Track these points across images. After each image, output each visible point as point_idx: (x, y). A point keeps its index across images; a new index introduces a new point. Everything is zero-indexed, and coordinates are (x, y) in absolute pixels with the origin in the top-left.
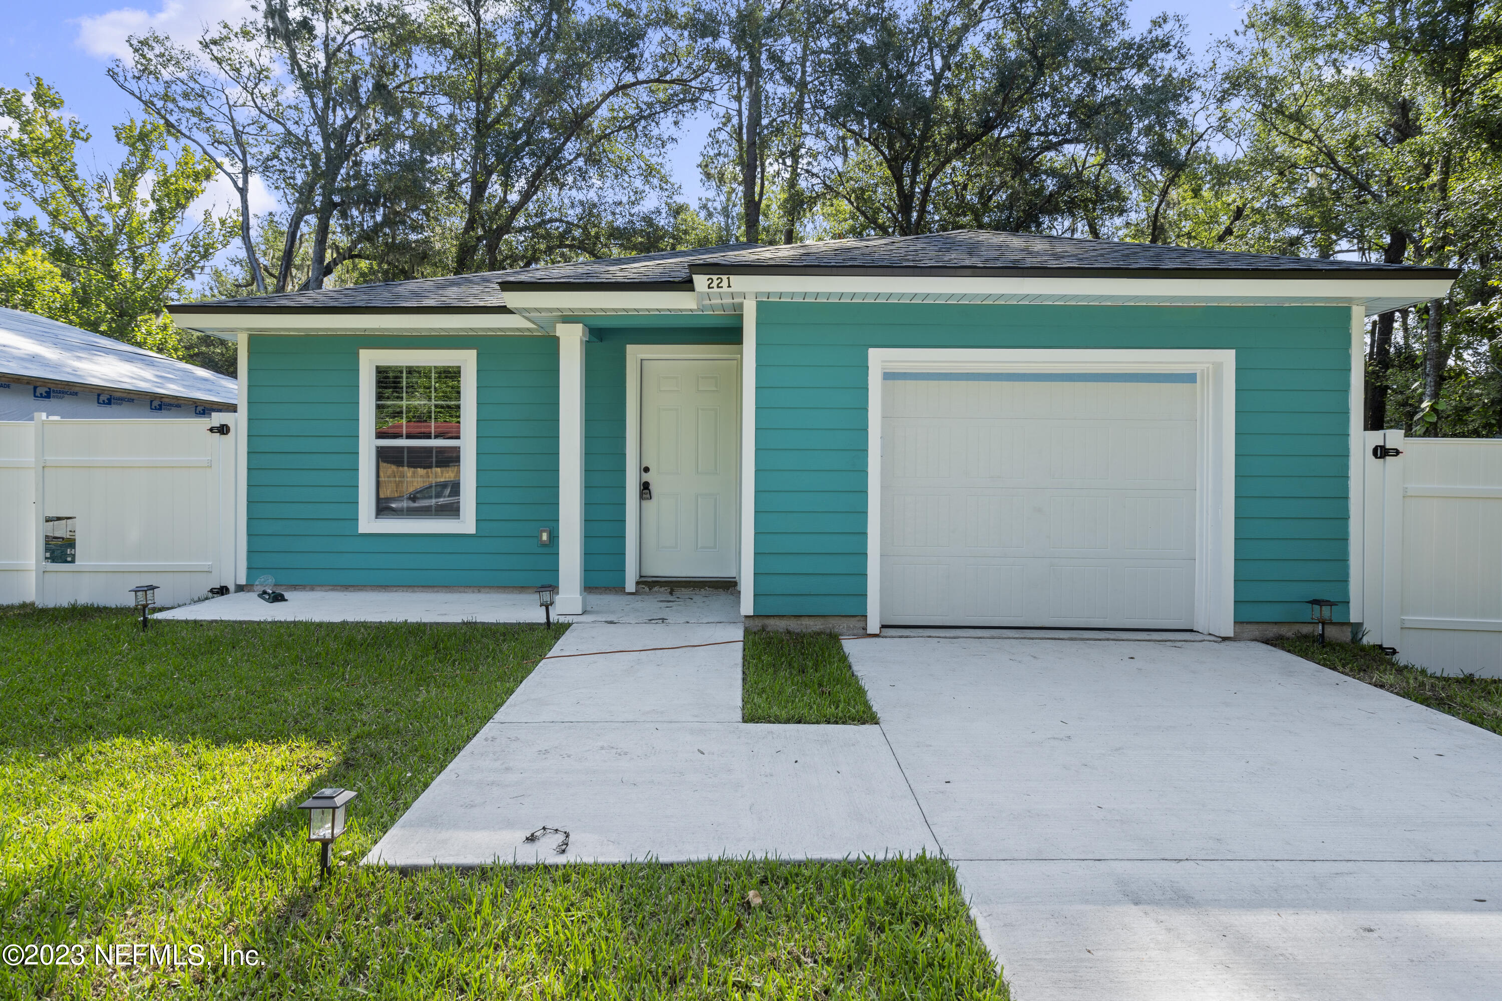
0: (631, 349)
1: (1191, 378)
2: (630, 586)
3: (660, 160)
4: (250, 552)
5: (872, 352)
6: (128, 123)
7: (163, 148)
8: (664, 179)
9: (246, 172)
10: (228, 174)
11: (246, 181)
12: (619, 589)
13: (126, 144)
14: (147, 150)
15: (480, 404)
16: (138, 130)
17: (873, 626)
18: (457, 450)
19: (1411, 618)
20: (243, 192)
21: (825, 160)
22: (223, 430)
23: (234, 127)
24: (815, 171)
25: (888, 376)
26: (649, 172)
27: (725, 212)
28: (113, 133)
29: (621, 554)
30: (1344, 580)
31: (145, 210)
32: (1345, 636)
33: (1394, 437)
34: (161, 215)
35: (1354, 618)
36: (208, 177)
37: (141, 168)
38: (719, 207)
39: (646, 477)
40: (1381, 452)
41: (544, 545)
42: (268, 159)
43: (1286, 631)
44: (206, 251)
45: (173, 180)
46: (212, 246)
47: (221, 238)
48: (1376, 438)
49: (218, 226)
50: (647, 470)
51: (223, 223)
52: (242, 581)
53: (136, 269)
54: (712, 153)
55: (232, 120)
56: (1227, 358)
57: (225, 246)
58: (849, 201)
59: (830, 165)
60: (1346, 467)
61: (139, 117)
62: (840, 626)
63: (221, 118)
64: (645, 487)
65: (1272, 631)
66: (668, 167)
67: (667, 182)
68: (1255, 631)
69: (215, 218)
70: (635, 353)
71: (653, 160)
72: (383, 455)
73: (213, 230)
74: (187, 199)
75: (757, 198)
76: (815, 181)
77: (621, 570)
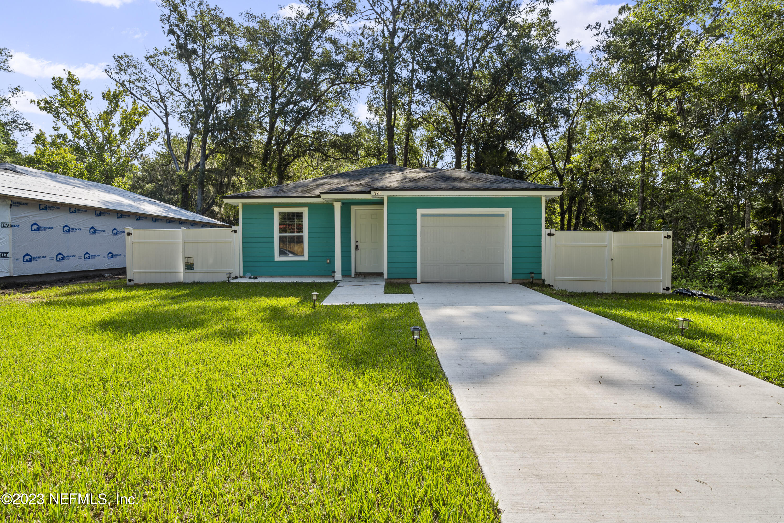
0: (352, 207)
1: (503, 215)
2: (353, 275)
3: (349, 107)
4: (244, 266)
5: (418, 210)
6: (108, 90)
7: (123, 101)
8: (351, 115)
9: (167, 114)
10: (159, 116)
11: (167, 120)
12: (350, 276)
13: (107, 100)
14: (117, 102)
15: (309, 223)
16: (112, 93)
17: (419, 281)
18: (302, 237)
19: (557, 277)
20: (166, 124)
21: (422, 107)
22: (235, 231)
23: (160, 95)
24: (418, 111)
25: (423, 216)
26: (344, 112)
27: (379, 125)
28: (102, 95)
29: (350, 266)
30: (540, 268)
31: (117, 130)
32: (541, 282)
33: (553, 231)
34: (124, 133)
35: (543, 278)
36: (145, 115)
37: (114, 110)
38: (376, 123)
39: (357, 244)
40: (550, 235)
41: (328, 263)
42: (182, 112)
43: (526, 281)
44: (141, 147)
45: (129, 116)
46: (143, 145)
47: (148, 141)
48: (548, 231)
49: (146, 135)
50: (357, 242)
51: (148, 134)
52: (242, 275)
53: (111, 156)
54: (372, 97)
55: (159, 91)
56: (510, 210)
57: (149, 145)
58: (433, 125)
59: (424, 109)
60: (541, 238)
61: (113, 88)
62: (410, 281)
63: (154, 90)
64: (357, 247)
65: (522, 281)
66: (352, 109)
67: (353, 116)
68: (518, 281)
69: (145, 132)
70: (353, 208)
71: (346, 107)
72: (282, 239)
73: (144, 137)
74: (136, 125)
75: (392, 123)
76: (418, 116)
77: (350, 270)
